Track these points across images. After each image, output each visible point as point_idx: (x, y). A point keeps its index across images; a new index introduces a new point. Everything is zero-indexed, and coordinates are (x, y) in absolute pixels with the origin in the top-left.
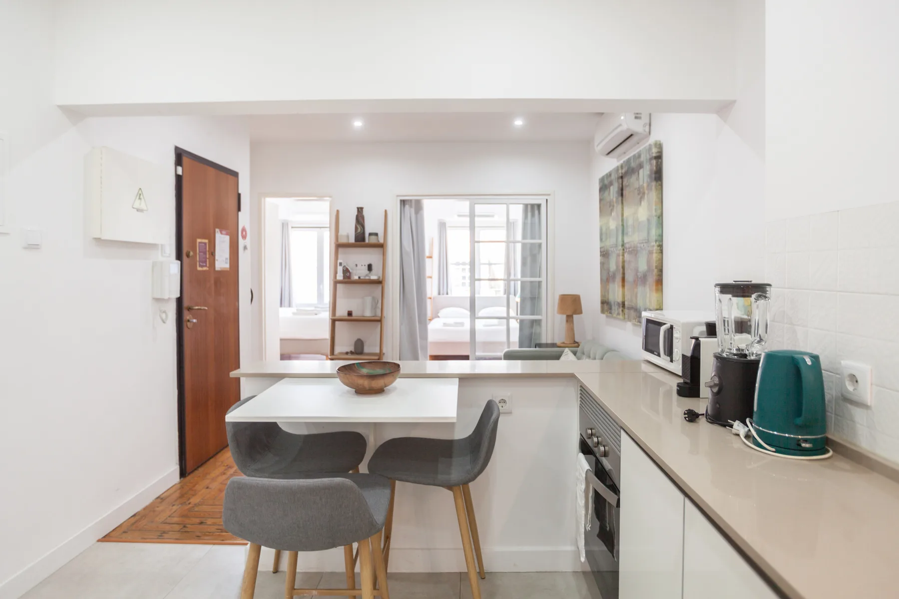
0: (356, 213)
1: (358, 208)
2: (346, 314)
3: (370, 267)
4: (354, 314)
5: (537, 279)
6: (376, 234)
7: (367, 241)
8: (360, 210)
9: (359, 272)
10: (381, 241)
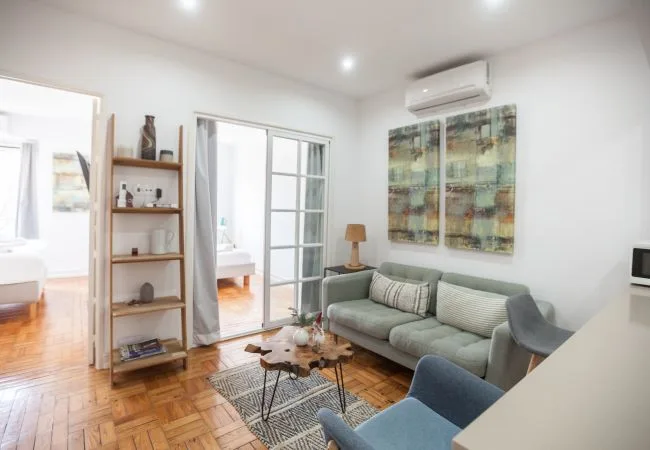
0: (144, 123)
1: (147, 117)
2: (130, 252)
3: (159, 193)
4: (140, 252)
5: (319, 211)
6: (171, 153)
7: (157, 159)
8: (149, 119)
9: (145, 199)
10: (175, 160)
